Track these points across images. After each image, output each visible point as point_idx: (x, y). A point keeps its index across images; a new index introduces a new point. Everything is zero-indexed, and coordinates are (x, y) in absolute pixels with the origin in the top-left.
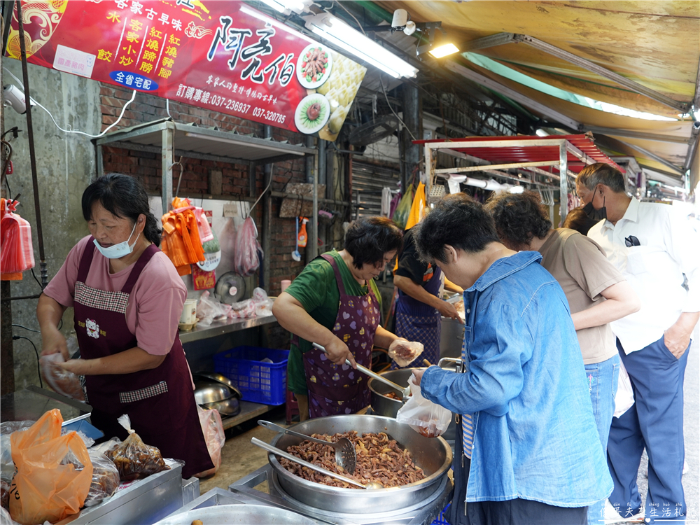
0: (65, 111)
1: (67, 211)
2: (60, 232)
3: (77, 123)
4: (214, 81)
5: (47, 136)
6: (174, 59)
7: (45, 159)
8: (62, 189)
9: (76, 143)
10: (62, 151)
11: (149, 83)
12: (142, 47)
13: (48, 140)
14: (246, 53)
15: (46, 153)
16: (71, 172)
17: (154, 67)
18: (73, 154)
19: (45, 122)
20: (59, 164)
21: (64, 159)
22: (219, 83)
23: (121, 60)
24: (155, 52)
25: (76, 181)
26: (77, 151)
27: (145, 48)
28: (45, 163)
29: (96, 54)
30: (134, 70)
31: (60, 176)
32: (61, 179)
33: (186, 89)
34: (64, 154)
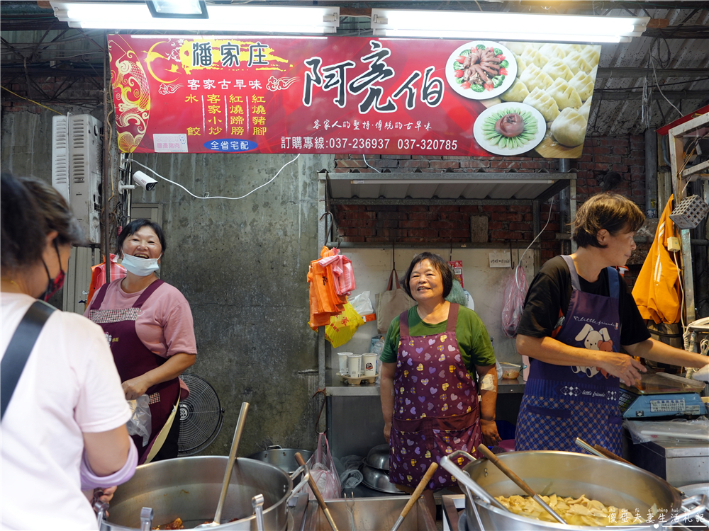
0: (300, 180)
1: (298, 265)
2: (291, 284)
3: (311, 188)
4: (323, 125)
5: (283, 203)
6: (263, 116)
7: (281, 222)
8: (294, 247)
9: (309, 205)
10: (296, 214)
11: (246, 143)
12: (226, 115)
13: (284, 206)
14: (355, 85)
15: (281, 217)
16: (304, 231)
17: (245, 128)
18: (306, 216)
19: (281, 191)
20: (292, 225)
21: (298, 220)
22: (331, 125)
23: (210, 131)
24: (241, 115)
25: (308, 239)
26: (310, 213)
27: (230, 115)
28: (280, 225)
29: (187, 132)
30: (225, 136)
31: (293, 235)
32: (294, 238)
33: (291, 141)
34: (298, 216)
